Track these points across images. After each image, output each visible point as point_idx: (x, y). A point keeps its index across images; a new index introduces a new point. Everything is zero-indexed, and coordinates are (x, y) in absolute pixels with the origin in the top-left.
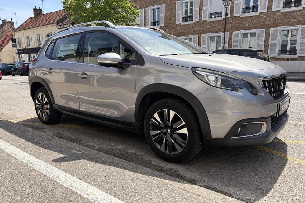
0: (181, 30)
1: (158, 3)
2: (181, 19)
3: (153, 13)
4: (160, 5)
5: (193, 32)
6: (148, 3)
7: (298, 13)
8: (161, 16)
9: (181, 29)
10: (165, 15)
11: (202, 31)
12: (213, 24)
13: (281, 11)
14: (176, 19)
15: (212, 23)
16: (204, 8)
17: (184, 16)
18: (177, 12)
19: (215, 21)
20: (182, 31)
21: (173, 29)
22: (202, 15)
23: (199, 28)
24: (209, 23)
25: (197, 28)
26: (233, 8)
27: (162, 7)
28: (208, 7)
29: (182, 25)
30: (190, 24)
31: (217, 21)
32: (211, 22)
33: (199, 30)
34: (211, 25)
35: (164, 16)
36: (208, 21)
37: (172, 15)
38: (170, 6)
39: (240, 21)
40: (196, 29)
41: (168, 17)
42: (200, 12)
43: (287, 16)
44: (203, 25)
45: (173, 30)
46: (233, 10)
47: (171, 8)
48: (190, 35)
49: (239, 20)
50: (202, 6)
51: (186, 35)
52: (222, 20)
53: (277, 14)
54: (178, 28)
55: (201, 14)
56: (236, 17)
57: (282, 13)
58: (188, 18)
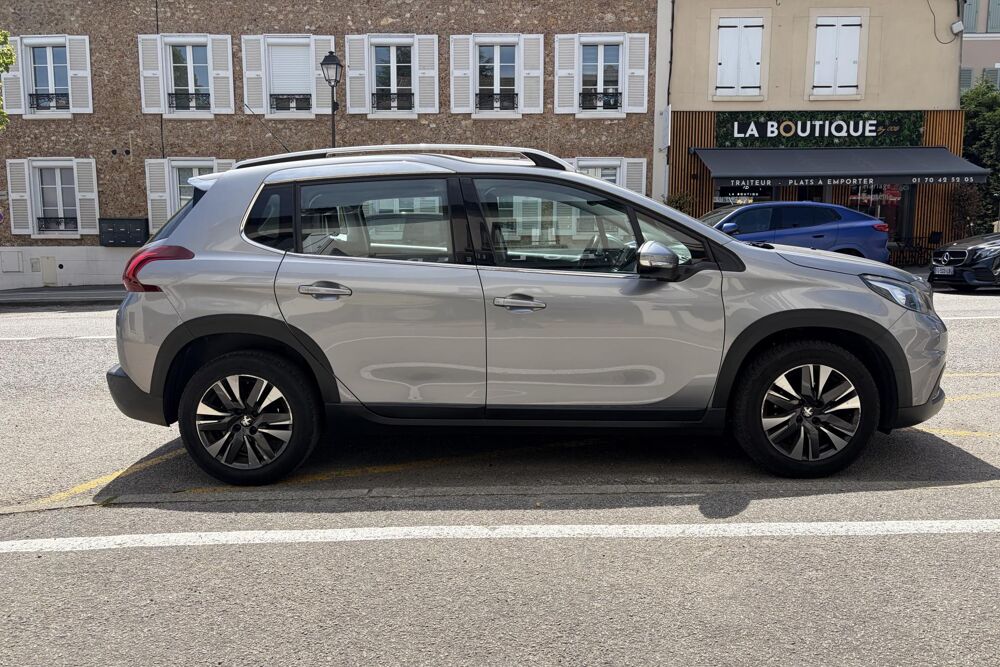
0: (167, 137)
1: (59, 27)
2: (164, 100)
3: (34, 63)
4: (68, 37)
5: (214, 149)
6: (10, 19)
7: (512, 127)
8: (74, 77)
9: (166, 133)
10: (93, 76)
11: (249, 146)
12: (284, 128)
13: (473, 116)
14: (143, 96)
15: (280, 126)
16: (247, 74)
17: (172, 90)
18: (144, 73)
19: (290, 120)
20: (172, 140)
21: (130, 129)
22: (242, 95)
23: (235, 138)
24: (270, 124)
25: (229, 136)
26: (345, 89)
27: (78, 46)
28: (262, 73)
29: (170, 120)
30: (201, 120)
31: (297, 121)
32: (276, 121)
33: (238, 145)
34: (275, 132)
35: (89, 79)
36: (267, 117)
37: (124, 78)
38: (112, 47)
39: (366, 128)
40: (223, 137)
41: (105, 85)
42: (234, 84)
43: (488, 132)
44: (250, 129)
45: (132, 132)
46: (345, 95)
47: (118, 53)
48: (203, 155)
49: (362, 125)
50: (241, 67)
51: (189, 154)
52: (312, 120)
53: (463, 123)
54: (155, 128)
55: (238, 91)
56: (354, 116)
57: (476, 121)
58: (189, 100)
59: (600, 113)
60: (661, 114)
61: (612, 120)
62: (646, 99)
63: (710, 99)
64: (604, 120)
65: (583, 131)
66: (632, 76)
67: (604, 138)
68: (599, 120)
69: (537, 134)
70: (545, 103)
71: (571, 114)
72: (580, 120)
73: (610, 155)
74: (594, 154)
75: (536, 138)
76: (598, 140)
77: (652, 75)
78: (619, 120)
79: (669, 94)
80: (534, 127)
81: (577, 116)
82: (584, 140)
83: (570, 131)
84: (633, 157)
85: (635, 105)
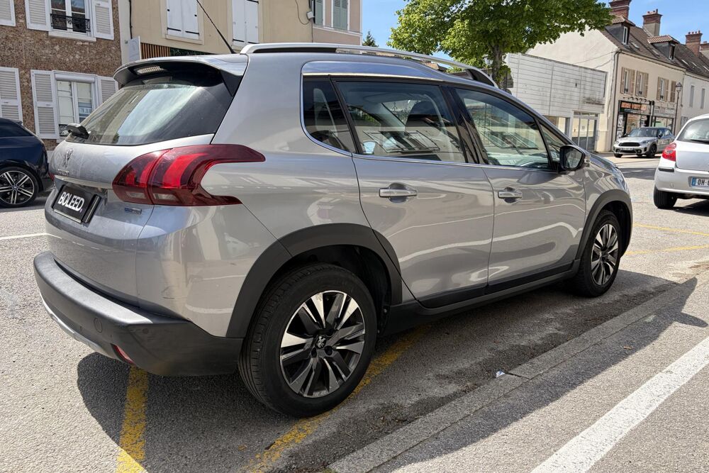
59: (70, 34)
60: (127, 42)
61: (83, 41)
62: (112, 28)
63: (164, 36)
64: (76, 40)
65: (57, 48)
66: (98, 6)
67: (77, 57)
68: (72, 40)
69: (10, 45)
70: (16, 17)
71: (45, 31)
72: (53, 38)
73: (85, 72)
74: (69, 69)
75: (10, 49)
76: (72, 58)
77: (115, 9)
78: (90, 42)
79: (131, 27)
80: (7, 38)
81: (50, 34)
82: (59, 56)
83: (44, 46)
84: (105, 76)
85: (103, 31)
